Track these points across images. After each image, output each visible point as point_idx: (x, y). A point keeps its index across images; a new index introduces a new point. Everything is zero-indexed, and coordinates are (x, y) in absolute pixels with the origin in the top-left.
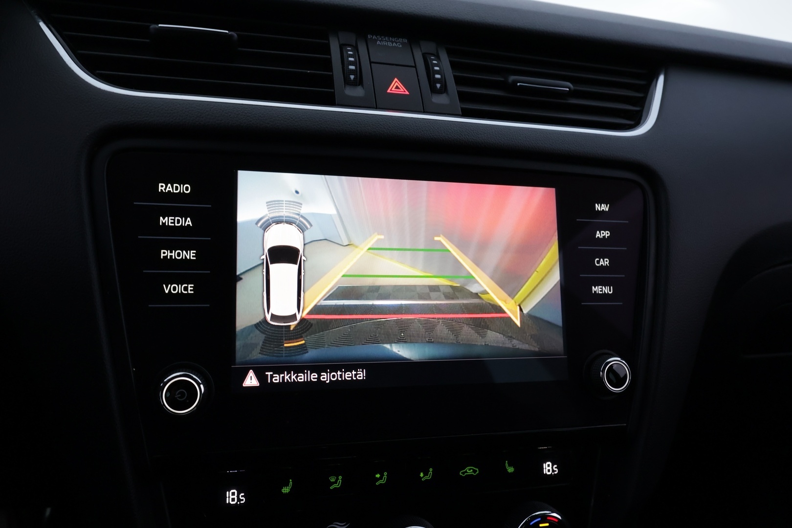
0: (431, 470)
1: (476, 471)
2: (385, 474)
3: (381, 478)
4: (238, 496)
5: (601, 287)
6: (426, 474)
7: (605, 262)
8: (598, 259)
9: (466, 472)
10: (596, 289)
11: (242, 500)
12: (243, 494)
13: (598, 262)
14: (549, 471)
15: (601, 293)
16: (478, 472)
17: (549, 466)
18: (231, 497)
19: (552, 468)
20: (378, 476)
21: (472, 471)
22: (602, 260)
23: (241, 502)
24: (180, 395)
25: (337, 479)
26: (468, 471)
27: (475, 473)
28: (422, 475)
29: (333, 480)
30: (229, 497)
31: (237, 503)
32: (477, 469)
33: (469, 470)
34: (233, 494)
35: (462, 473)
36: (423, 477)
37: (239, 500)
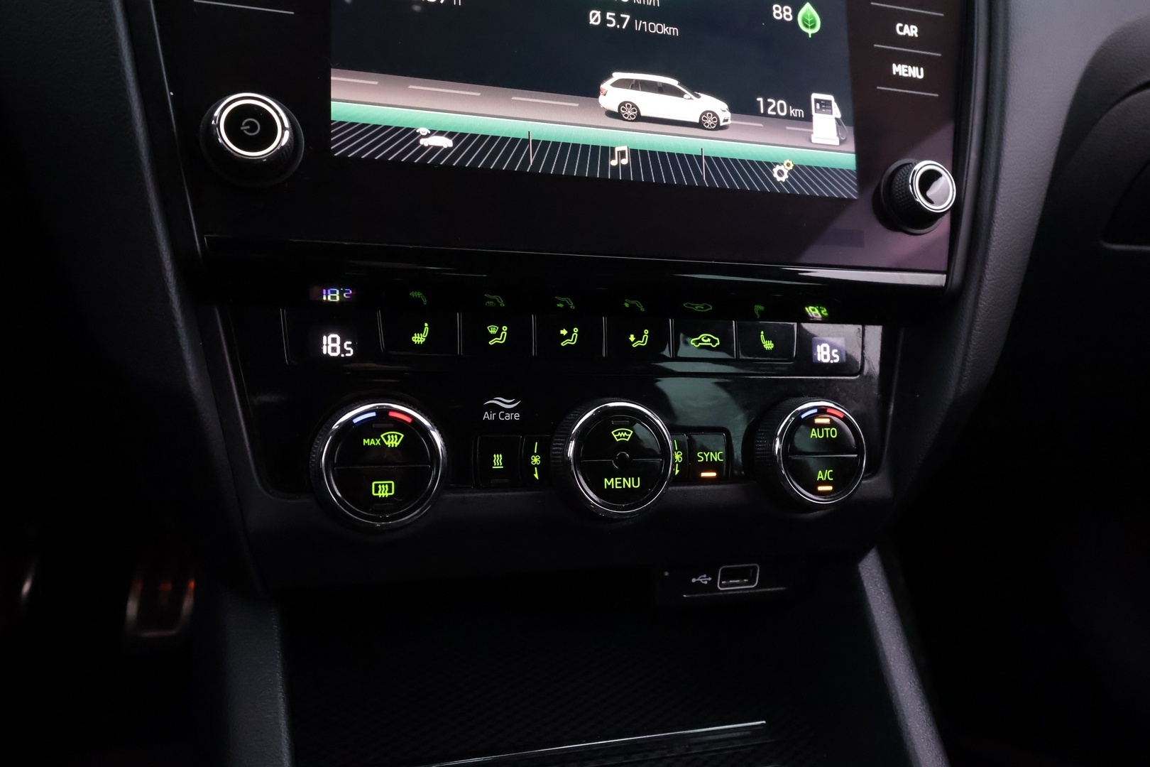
0: (646, 332)
1: (716, 341)
2: (576, 330)
3: (569, 336)
4: (342, 345)
5: (906, 66)
6: (638, 337)
7: (911, 31)
8: (901, 25)
9: (700, 341)
10: (899, 69)
11: (349, 352)
12: (350, 343)
13: (901, 29)
14: (825, 357)
15: (906, 75)
16: (718, 344)
17: (825, 349)
18: (331, 345)
19: (831, 353)
20: (564, 332)
21: (709, 340)
22: (906, 26)
23: (347, 355)
24: (248, 127)
25: (500, 330)
26: (703, 340)
27: (714, 344)
28: (632, 338)
29: (493, 330)
30: (327, 345)
31: (340, 355)
32: (717, 339)
33: (705, 339)
34: (334, 340)
35: (693, 342)
36: (635, 341)
37: (343, 351)
